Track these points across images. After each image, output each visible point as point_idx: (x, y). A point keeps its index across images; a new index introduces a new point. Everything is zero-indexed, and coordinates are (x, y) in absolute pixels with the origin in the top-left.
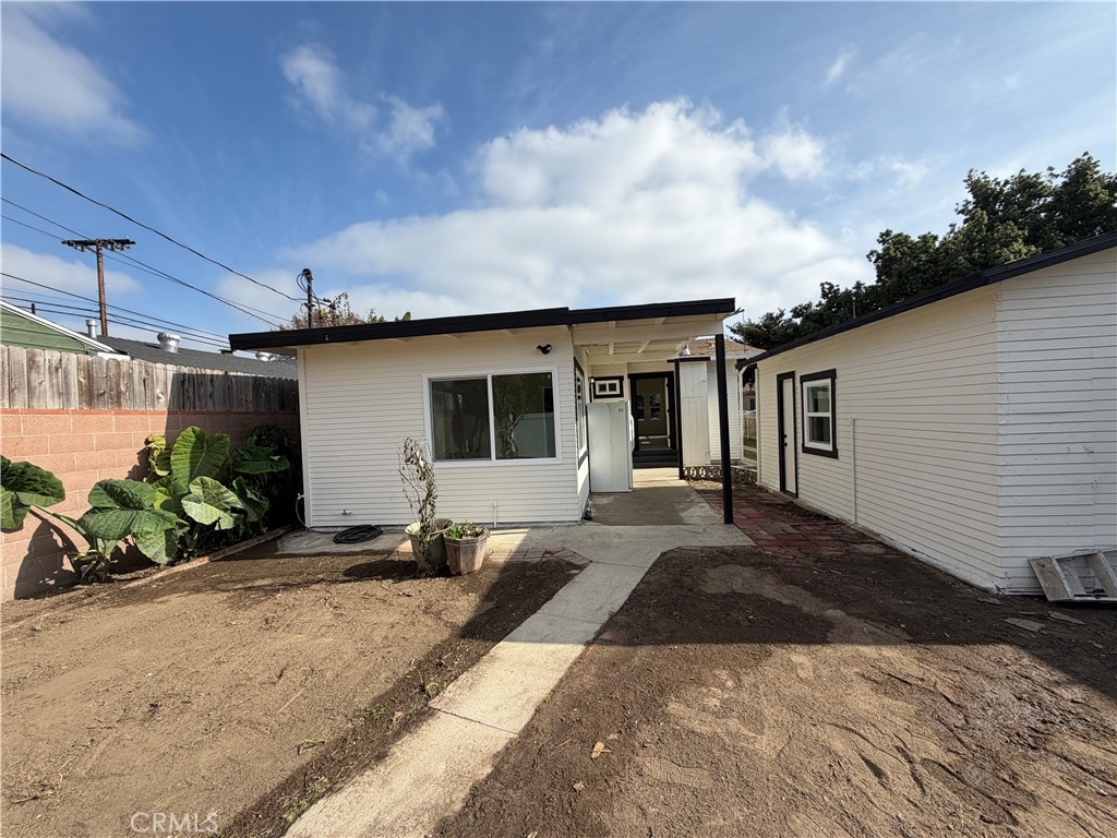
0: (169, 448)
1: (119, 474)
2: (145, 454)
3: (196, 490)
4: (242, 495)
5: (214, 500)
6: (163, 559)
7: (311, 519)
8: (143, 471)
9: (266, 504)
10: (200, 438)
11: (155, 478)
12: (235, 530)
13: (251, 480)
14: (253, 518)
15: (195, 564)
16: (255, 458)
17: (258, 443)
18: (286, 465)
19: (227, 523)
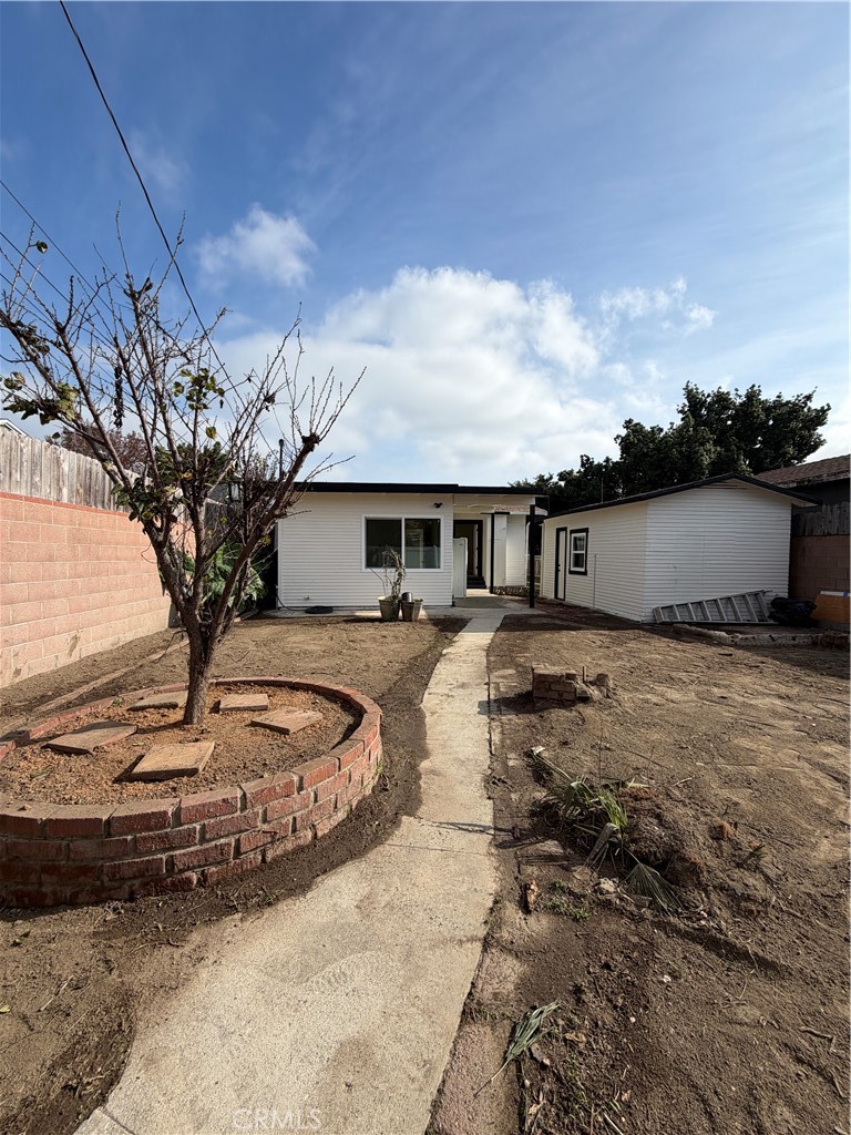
7: (283, 604)
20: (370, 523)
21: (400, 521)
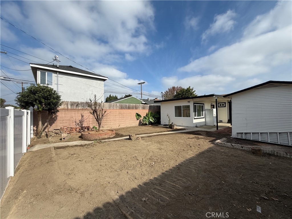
0: (148, 114)
1: (145, 116)
2: (147, 114)
3: (150, 118)
4: (154, 119)
5: (152, 119)
6: (148, 124)
7: (161, 123)
8: (146, 116)
9: (157, 121)
10: (151, 112)
11: (147, 116)
12: (154, 123)
13: (156, 118)
14: (155, 122)
15: (150, 126)
16: (156, 115)
17: (157, 113)
18: (159, 116)
19: (153, 122)
20: (176, 107)
21: (181, 106)
